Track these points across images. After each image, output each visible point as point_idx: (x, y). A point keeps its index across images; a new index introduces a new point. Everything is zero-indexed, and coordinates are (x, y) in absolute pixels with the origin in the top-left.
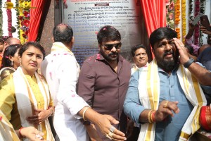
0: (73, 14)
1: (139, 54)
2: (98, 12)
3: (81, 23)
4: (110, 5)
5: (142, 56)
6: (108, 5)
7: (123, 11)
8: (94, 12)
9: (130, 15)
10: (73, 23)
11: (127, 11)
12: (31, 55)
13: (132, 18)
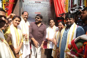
0: (26, 4)
2: (36, 5)
3: (30, 8)
4: (41, 3)
6: (40, 2)
7: (46, 5)
8: (35, 5)
9: (48, 7)
10: (26, 8)
13: (49, 8)
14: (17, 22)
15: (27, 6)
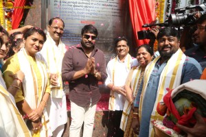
1: (120, 46)
2: (84, 2)
3: (68, 10)
5: (122, 48)
7: (108, 4)
9: (115, 8)
10: (58, 10)
11: (112, 4)
12: (35, 40)
13: (116, 11)
14: (37, 43)
15: (62, 4)
